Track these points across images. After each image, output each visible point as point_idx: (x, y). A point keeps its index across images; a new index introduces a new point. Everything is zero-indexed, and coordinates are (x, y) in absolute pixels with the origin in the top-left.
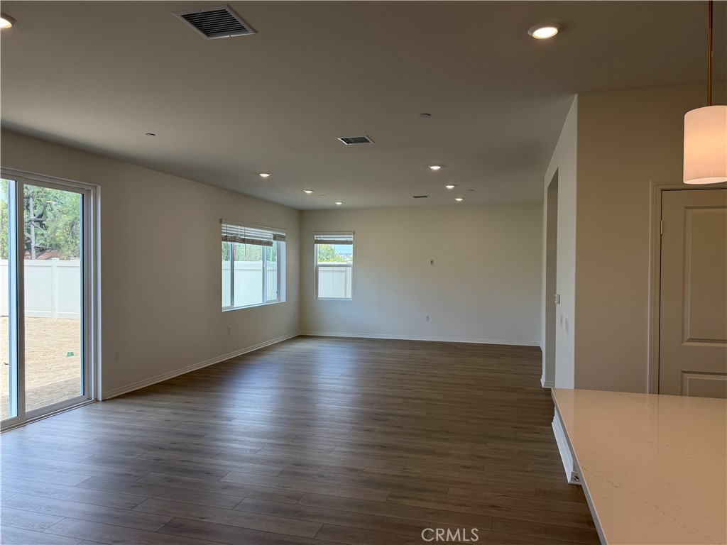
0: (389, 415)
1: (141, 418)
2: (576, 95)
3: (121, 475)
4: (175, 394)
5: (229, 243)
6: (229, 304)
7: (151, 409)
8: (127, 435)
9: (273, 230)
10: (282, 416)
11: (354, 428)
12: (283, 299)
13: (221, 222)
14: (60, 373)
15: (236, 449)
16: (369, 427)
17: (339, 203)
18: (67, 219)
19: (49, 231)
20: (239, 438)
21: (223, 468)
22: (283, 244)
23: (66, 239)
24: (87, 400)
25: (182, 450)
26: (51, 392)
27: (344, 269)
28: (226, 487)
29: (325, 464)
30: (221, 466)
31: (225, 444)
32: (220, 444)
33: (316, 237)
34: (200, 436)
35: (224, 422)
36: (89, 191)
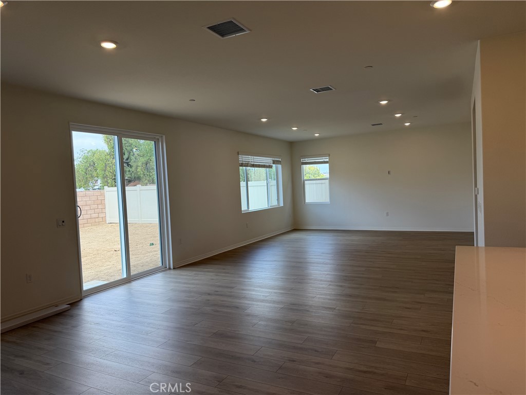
0: (355, 277)
1: (196, 278)
2: (479, 41)
3: (187, 308)
4: (216, 264)
5: (244, 168)
6: (246, 209)
7: (202, 273)
8: (188, 287)
9: (273, 158)
10: (282, 277)
11: (330, 285)
12: (282, 204)
13: (238, 154)
14: (147, 255)
15: (254, 295)
16: (341, 284)
17: (317, 135)
18: (143, 160)
19: (133, 169)
20: (256, 289)
21: (246, 305)
22: (280, 166)
23: (144, 173)
24: (164, 268)
25: (222, 295)
26: (143, 266)
27: (323, 181)
28: (248, 315)
29: (310, 304)
30: (245, 304)
31: (247, 292)
32: (244, 292)
33: (302, 160)
34: (232, 288)
35: (246, 280)
36: (158, 139)
